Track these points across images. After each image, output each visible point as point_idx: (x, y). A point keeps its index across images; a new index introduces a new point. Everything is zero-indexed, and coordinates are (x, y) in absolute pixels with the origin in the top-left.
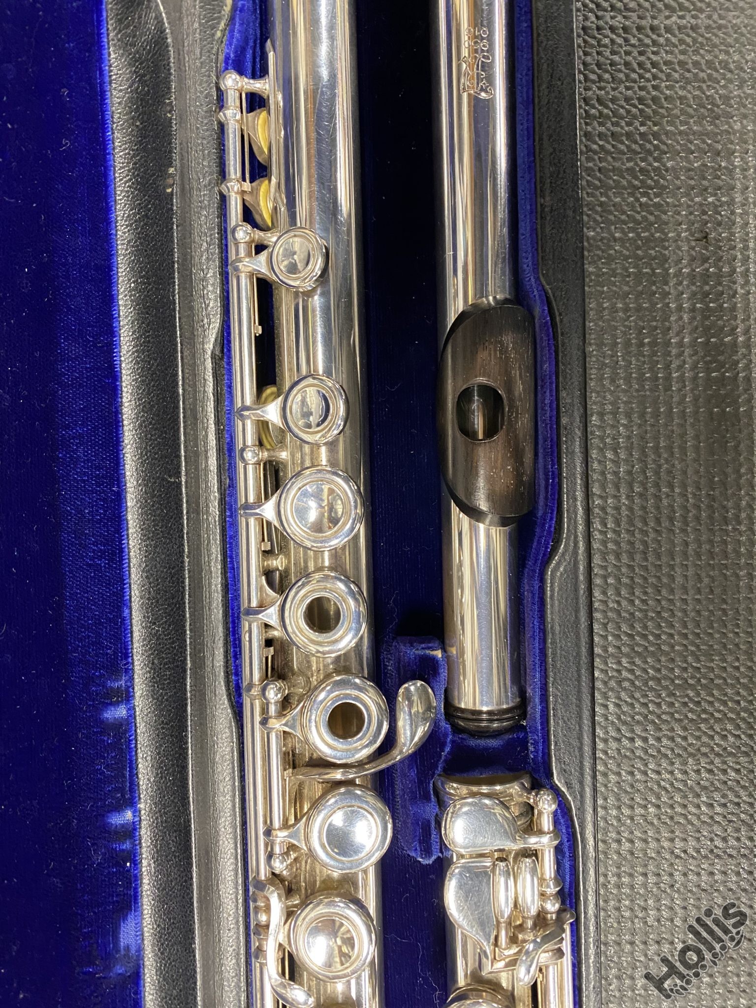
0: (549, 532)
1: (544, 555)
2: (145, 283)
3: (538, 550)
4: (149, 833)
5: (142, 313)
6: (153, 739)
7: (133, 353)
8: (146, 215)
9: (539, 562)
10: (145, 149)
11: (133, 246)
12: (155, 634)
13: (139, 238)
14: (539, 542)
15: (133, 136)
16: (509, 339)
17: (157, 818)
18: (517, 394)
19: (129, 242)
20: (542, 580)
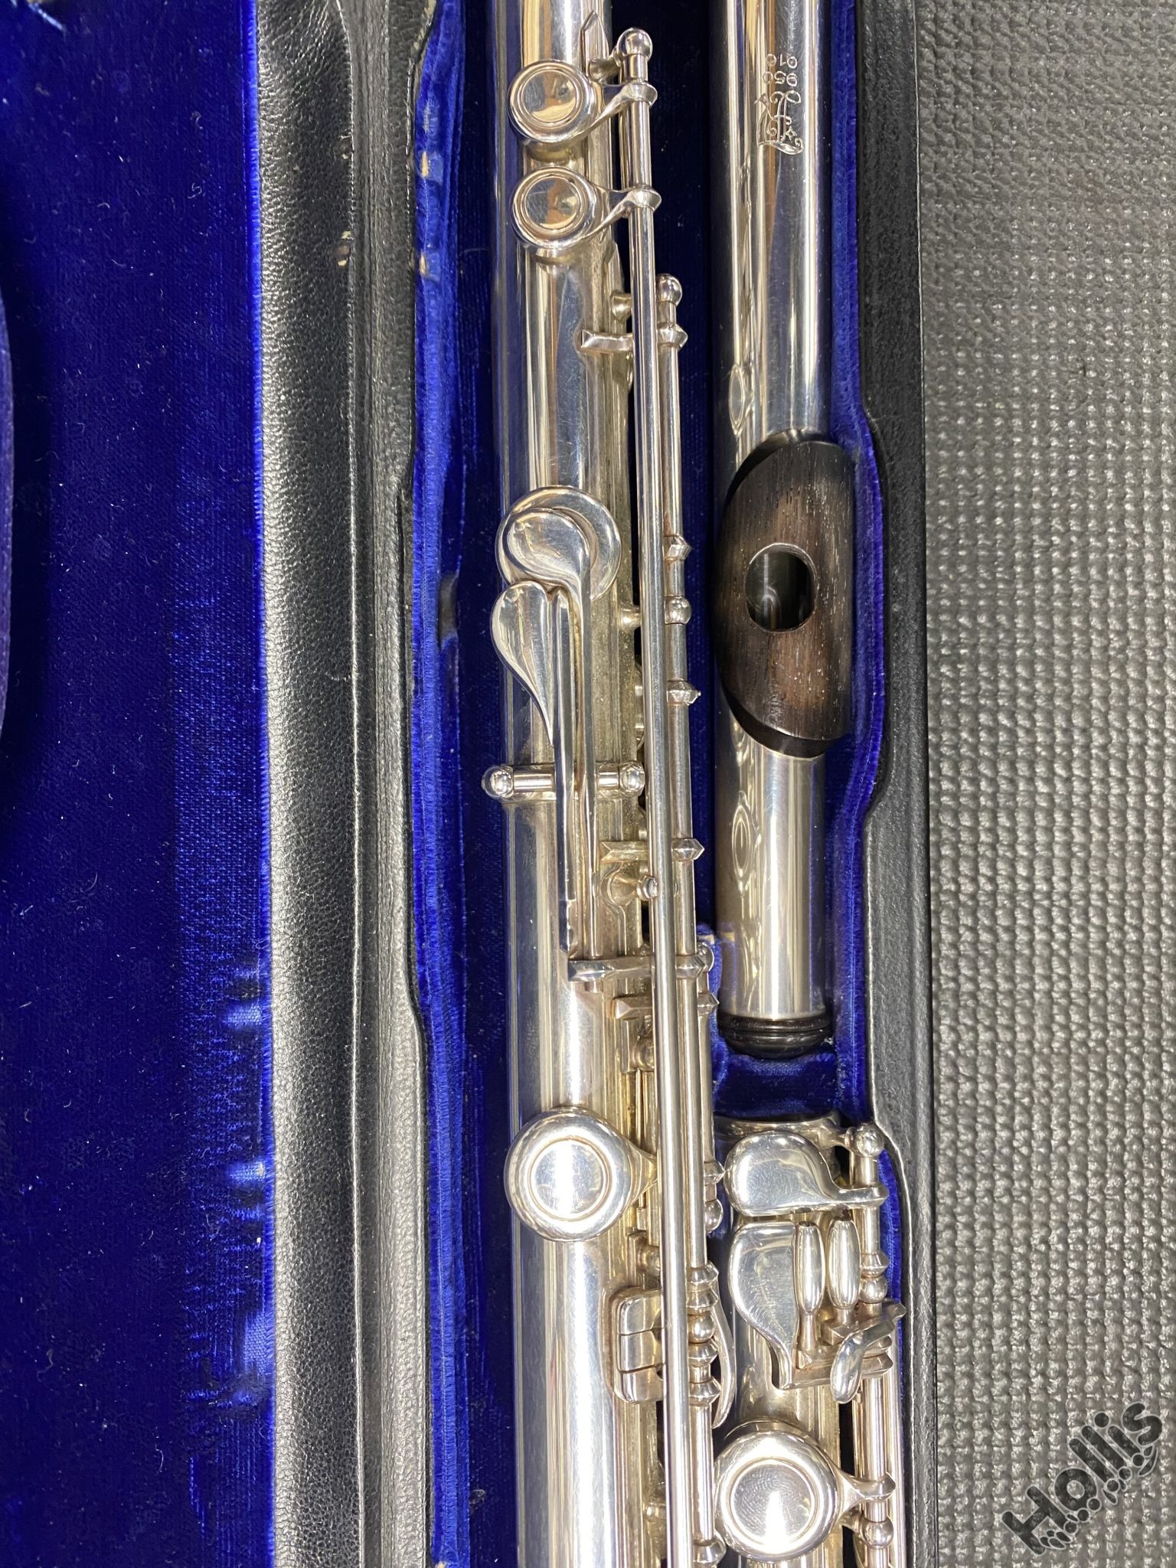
0: (872, 767)
1: (864, 798)
2: (301, 396)
3: (855, 790)
4: (286, 1198)
5: (296, 438)
6: (298, 1058)
7: (281, 495)
8: (305, 299)
9: (856, 808)
10: (305, 206)
11: (284, 342)
12: (306, 904)
13: (294, 330)
14: (857, 781)
15: (288, 185)
16: (822, 488)
17: (299, 1176)
18: (831, 567)
19: (279, 336)
20: (861, 834)
